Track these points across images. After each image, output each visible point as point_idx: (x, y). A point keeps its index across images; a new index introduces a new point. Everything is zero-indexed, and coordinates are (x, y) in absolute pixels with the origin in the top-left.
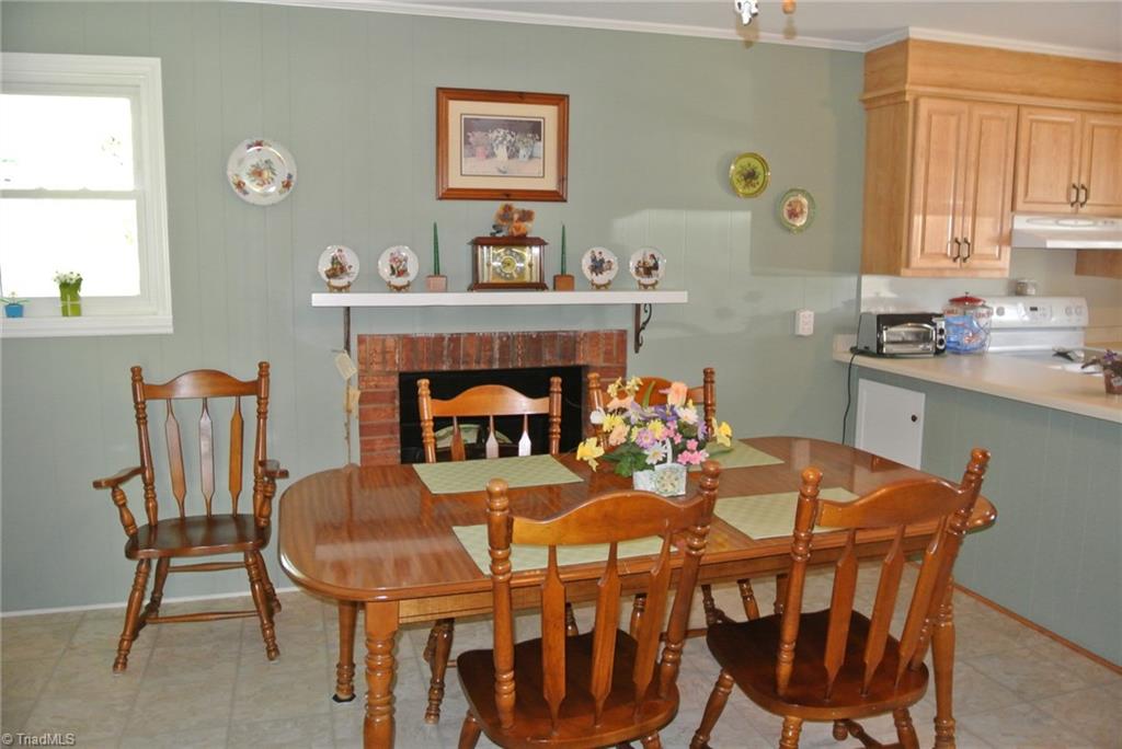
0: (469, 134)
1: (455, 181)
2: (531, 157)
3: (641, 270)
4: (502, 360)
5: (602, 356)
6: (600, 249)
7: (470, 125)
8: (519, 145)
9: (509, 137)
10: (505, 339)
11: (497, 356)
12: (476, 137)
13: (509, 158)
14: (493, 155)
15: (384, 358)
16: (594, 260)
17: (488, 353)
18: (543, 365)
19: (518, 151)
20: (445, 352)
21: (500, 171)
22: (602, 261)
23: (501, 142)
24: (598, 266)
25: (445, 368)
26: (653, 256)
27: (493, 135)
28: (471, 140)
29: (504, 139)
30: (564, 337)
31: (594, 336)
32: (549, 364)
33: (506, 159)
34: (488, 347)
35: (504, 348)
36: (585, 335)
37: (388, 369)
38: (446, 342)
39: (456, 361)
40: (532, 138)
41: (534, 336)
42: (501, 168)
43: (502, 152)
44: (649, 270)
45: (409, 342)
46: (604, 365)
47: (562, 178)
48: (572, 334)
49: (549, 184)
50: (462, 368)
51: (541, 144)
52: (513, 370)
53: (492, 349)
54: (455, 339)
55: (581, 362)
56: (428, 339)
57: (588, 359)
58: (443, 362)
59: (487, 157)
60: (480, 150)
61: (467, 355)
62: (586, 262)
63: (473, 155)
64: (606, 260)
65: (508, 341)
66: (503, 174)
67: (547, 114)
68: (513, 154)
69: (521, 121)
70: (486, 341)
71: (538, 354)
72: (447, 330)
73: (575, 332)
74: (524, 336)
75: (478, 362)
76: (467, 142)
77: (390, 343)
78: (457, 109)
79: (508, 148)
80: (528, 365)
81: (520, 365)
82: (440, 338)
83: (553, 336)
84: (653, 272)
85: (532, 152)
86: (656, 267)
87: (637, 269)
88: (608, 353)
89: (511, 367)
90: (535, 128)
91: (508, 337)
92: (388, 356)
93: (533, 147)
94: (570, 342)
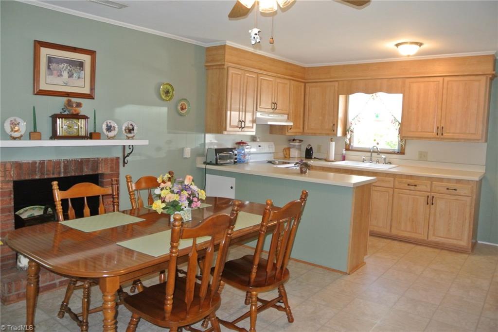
0: (50, 64)
1: (43, 87)
2: (79, 78)
3: (127, 130)
4: (65, 173)
5: (109, 169)
6: (110, 121)
7: (50, 60)
8: (73, 71)
9: (69, 68)
10: (66, 162)
11: (62, 170)
12: (53, 66)
13: (69, 77)
14: (61, 75)
15: (5, 174)
16: (107, 126)
17: (58, 169)
18: (84, 174)
19: (73, 75)
20: (37, 170)
21: (65, 83)
22: (111, 126)
23: (65, 70)
24: (109, 129)
25: (37, 177)
26: (132, 125)
27: (61, 66)
28: (51, 67)
29: (67, 68)
30: (93, 161)
31: (106, 160)
32: (86, 174)
33: (67, 78)
34: (58, 167)
35: (66, 167)
36: (102, 159)
37: (7, 179)
38: (37, 164)
39: (42, 174)
40: (79, 69)
41: (80, 161)
42: (65, 82)
43: (65, 74)
44: (130, 130)
45: (19, 165)
46: (110, 173)
47: (92, 88)
48: (96, 159)
49: (86, 91)
50: (46, 177)
51: (83, 72)
52: (70, 177)
53: (60, 167)
54: (42, 163)
55: (100, 172)
56: (29, 163)
57: (104, 171)
58: (36, 174)
59: (59, 76)
60: (55, 72)
61: (48, 171)
62: (104, 127)
63: (52, 75)
64: (112, 126)
65: (67, 164)
66: (66, 84)
67: (86, 59)
68: (71, 76)
69: (74, 61)
70: (58, 163)
71: (82, 170)
72: (38, 158)
73: (98, 158)
74: (75, 161)
75: (53, 174)
76: (49, 68)
77: (8, 166)
78: (45, 52)
79: (68, 73)
80: (77, 174)
81: (73, 174)
82: (34, 163)
83: (88, 160)
84: (132, 131)
85: (79, 76)
86: (133, 129)
87: (125, 130)
88: (111, 167)
89: (69, 175)
90: (81, 65)
91: (68, 161)
92: (7, 173)
93: (79, 73)
94: (96, 163)
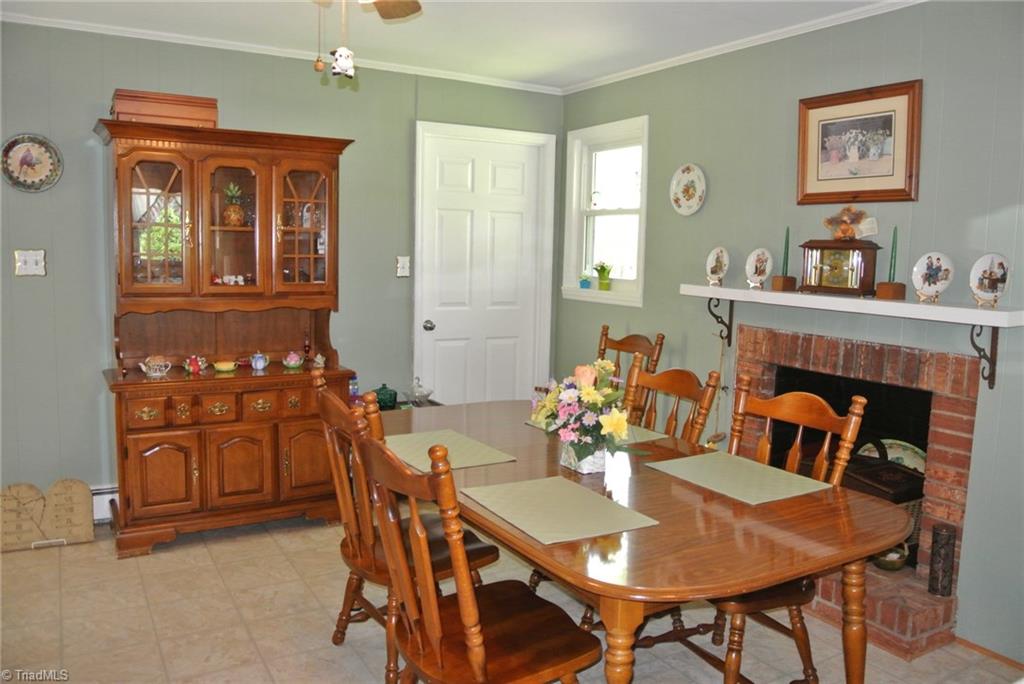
0: (826, 139)
1: (813, 188)
2: (881, 155)
3: (986, 282)
4: (846, 368)
5: (949, 384)
6: (938, 255)
7: (826, 130)
8: (870, 143)
9: (860, 137)
10: (849, 346)
11: (841, 363)
12: (832, 140)
13: (860, 158)
14: (845, 157)
15: (755, 348)
16: (930, 267)
17: (833, 358)
18: (884, 382)
19: (868, 150)
20: (799, 351)
21: (852, 173)
22: (939, 269)
23: (853, 144)
24: (932, 275)
25: (797, 365)
26: (1001, 265)
27: (845, 138)
28: (827, 145)
29: (856, 140)
30: (908, 354)
31: (942, 359)
32: (889, 382)
33: (857, 159)
34: (833, 353)
35: (848, 355)
36: (932, 355)
37: (757, 358)
38: (800, 342)
39: (806, 361)
40: (883, 135)
41: (877, 348)
42: (853, 170)
43: (853, 153)
45: (773, 336)
46: (951, 395)
47: (912, 173)
48: (917, 352)
49: (898, 182)
50: (811, 368)
51: (891, 139)
52: (853, 380)
53: (837, 355)
54: (808, 339)
55: (924, 387)
56: (787, 335)
57: (933, 385)
58: (796, 360)
59: (840, 160)
60: (834, 153)
61: (816, 356)
63: (828, 160)
64: (943, 268)
65: (852, 350)
66: (854, 175)
67: (898, 106)
68: (863, 155)
69: (873, 118)
70: (833, 345)
71: (880, 371)
72: (802, 330)
73: (920, 350)
74: (867, 346)
75: (824, 366)
76: (824, 148)
77: (760, 336)
78: (817, 116)
79: (859, 148)
80: (868, 379)
81: (861, 376)
82: (795, 337)
83: (896, 351)
84: (1000, 285)
85: (882, 150)
86: (1003, 279)
87: (981, 281)
88: (957, 382)
89: (852, 376)
90: (886, 123)
91: (853, 345)
92: (758, 347)
93: (883, 143)
94: (915, 361)
